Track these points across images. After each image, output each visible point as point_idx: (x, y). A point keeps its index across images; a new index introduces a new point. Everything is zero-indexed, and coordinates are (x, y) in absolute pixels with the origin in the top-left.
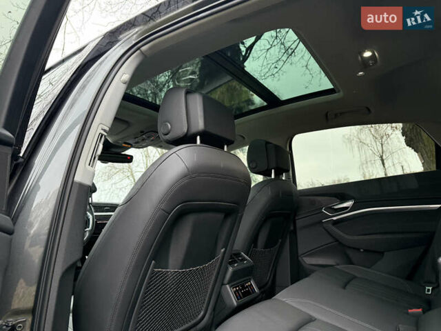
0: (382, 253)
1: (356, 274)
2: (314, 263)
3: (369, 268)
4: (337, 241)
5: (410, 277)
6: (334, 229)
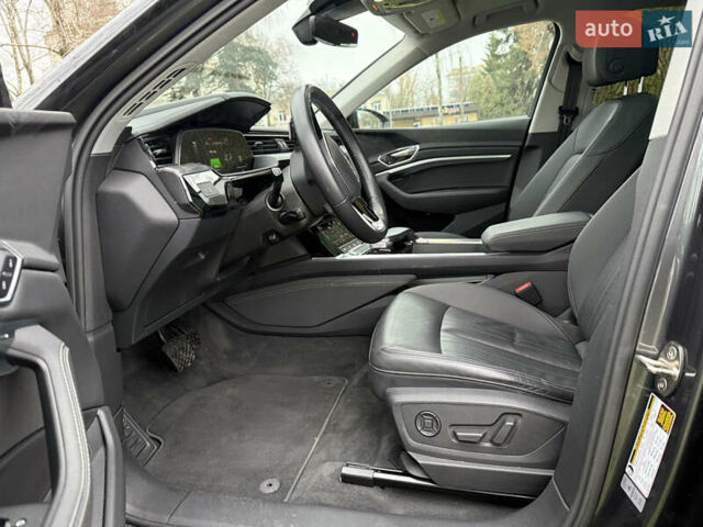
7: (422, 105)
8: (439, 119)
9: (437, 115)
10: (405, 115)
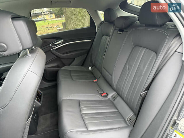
1: (70, 69)
4: (57, 56)
5: (82, 65)
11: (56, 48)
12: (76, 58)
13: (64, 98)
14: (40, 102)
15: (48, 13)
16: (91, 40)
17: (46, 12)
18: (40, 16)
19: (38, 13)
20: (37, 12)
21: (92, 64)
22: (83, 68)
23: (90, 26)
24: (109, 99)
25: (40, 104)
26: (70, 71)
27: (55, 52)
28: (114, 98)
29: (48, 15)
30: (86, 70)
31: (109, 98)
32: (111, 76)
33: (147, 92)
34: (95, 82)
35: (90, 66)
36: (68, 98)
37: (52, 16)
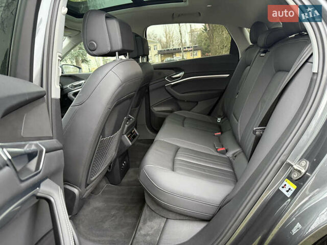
0: (197, 102)
1: (186, 116)
2: (159, 110)
3: (189, 111)
4: (173, 96)
5: (209, 114)
6: (172, 90)
7: (176, 47)
8: (181, 54)
9: (181, 52)
10: (169, 52)
11: (172, 84)
12: (199, 103)
13: (160, 139)
14: (131, 141)
15: (190, 49)
16: (228, 75)
17: (188, 48)
18: (177, 54)
19: (176, 49)
20: (174, 48)
21: (224, 113)
22: (208, 118)
23: (230, 53)
24: (228, 157)
25: (131, 144)
26: (185, 118)
27: (170, 88)
28: (235, 156)
29: (191, 52)
30: (211, 121)
31: (228, 155)
32: (238, 121)
33: (264, 129)
34: (217, 136)
35: (219, 117)
36: (165, 141)
37: (196, 55)
